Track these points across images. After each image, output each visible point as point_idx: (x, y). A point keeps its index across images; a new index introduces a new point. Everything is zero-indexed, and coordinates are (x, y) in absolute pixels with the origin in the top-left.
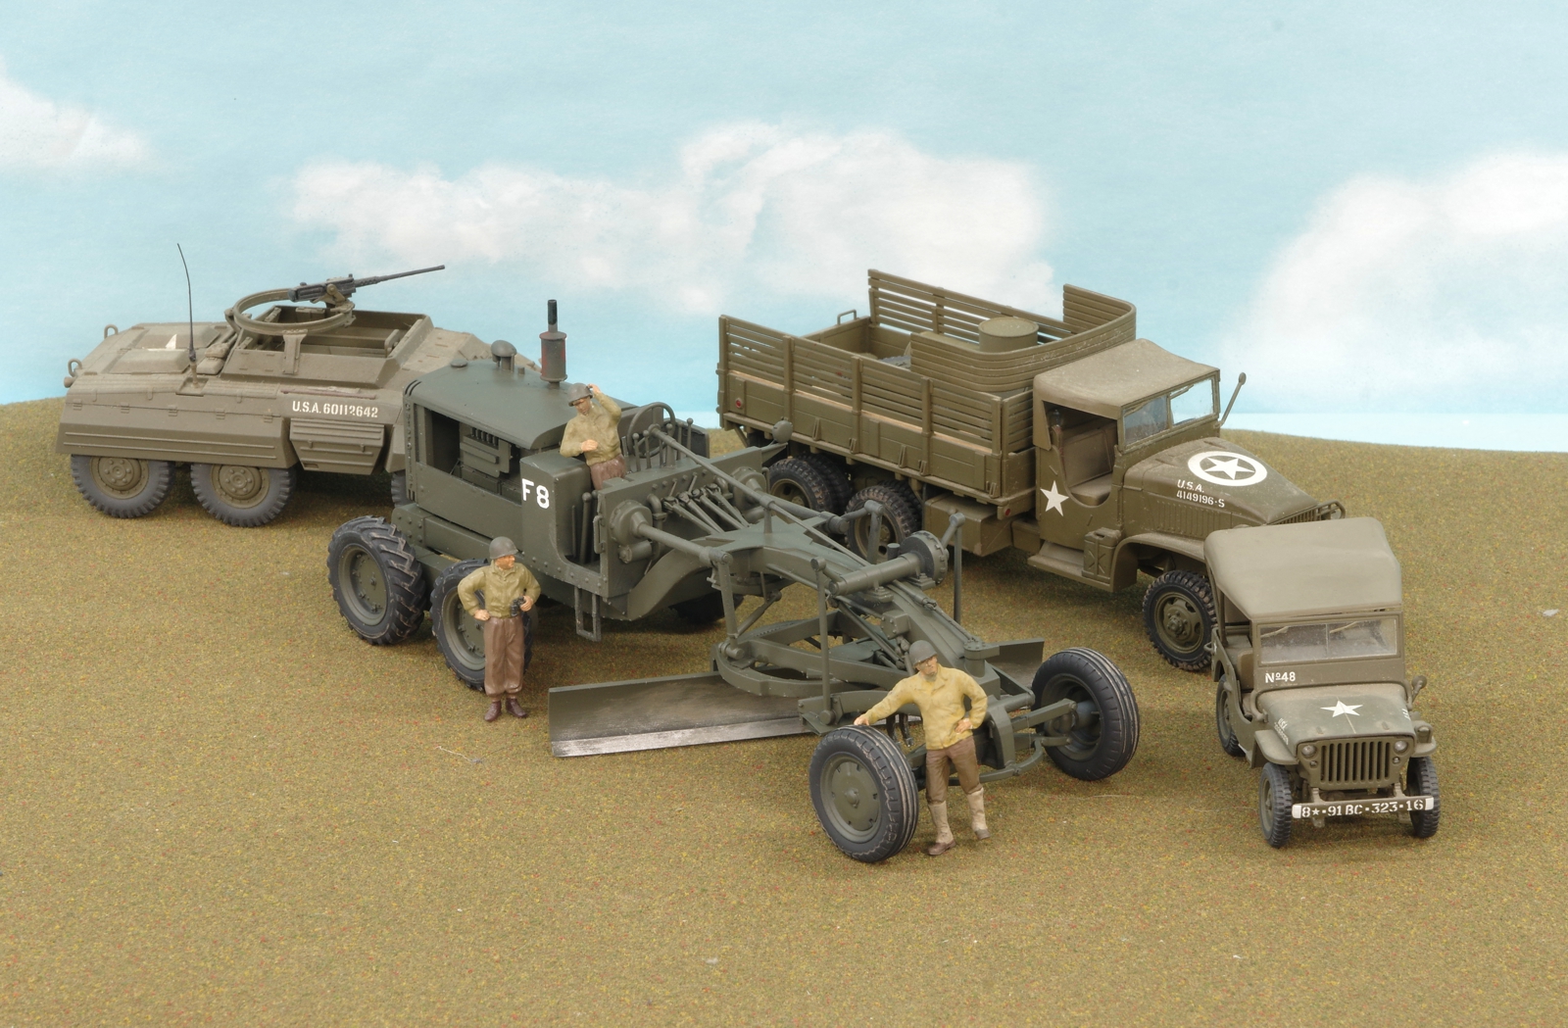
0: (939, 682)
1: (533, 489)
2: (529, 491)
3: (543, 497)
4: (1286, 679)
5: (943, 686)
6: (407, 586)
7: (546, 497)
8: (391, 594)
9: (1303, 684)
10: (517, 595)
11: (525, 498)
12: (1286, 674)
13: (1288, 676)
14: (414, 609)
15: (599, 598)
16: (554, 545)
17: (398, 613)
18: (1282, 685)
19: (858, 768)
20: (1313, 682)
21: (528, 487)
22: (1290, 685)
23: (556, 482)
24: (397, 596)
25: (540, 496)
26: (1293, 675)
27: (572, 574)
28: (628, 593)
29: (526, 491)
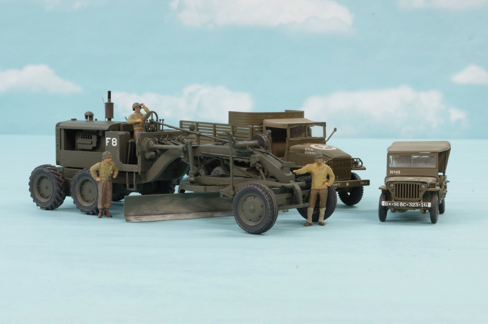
1: (110, 141)
2: (108, 142)
3: (114, 142)
6: (61, 184)
7: (116, 142)
8: (55, 187)
10: (111, 173)
11: (107, 145)
14: (63, 193)
15: (137, 173)
16: (119, 159)
17: (57, 194)
19: (254, 198)
21: (108, 140)
23: (120, 135)
24: (57, 187)
25: (113, 142)
27: (126, 167)
28: (146, 172)
29: (107, 142)
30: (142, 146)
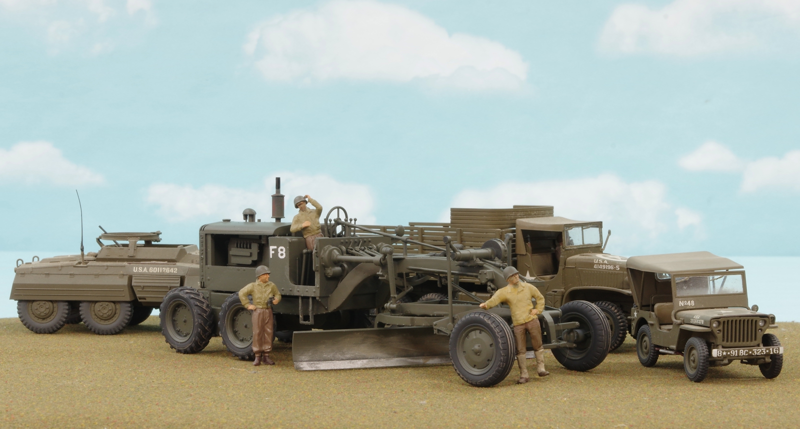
0: (520, 289)
1: (276, 251)
2: (273, 252)
3: (282, 252)
4: (690, 304)
5: (523, 290)
6: (205, 315)
7: (284, 252)
8: (196, 320)
9: (698, 307)
10: (271, 296)
11: (271, 257)
12: (689, 301)
13: (691, 303)
14: (208, 328)
15: (314, 298)
16: (288, 277)
17: (200, 330)
18: (688, 308)
19: (480, 333)
20: (703, 306)
21: (273, 250)
22: (692, 308)
23: (290, 243)
24: (200, 320)
25: (280, 252)
26: (693, 302)
27: (298, 290)
28: (328, 297)
30: (322, 258)
